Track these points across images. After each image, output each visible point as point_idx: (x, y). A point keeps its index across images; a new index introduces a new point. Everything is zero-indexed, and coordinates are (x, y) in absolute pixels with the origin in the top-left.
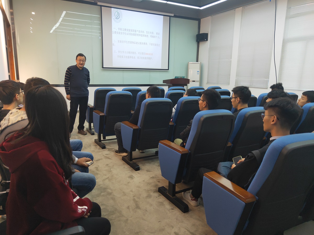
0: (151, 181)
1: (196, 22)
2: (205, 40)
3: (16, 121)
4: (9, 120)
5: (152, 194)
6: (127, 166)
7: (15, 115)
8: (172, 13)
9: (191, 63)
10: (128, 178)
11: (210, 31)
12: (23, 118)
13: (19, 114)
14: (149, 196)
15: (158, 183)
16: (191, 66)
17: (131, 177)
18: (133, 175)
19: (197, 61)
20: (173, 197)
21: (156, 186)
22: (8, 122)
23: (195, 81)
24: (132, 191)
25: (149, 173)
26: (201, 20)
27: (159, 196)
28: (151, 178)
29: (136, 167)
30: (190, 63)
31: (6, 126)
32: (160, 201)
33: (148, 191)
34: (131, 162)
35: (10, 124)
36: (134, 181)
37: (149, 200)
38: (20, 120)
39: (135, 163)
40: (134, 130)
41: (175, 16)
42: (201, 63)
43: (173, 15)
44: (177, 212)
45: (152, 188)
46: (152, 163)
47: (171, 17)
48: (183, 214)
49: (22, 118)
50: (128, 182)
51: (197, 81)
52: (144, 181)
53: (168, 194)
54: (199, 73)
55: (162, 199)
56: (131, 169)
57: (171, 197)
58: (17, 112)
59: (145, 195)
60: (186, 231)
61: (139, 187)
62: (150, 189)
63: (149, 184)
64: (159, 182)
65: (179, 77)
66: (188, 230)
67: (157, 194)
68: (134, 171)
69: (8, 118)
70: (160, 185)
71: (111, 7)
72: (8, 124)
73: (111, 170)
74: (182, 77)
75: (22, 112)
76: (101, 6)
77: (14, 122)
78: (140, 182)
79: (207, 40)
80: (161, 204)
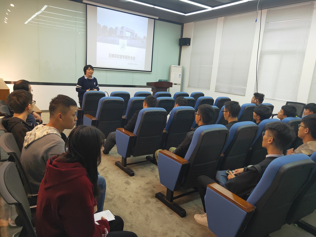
0: (147, 186)
1: (180, 26)
2: (188, 44)
3: (42, 136)
4: (35, 135)
5: (150, 199)
6: (121, 172)
7: (41, 130)
8: (157, 16)
9: (174, 66)
10: (125, 184)
11: (192, 37)
12: (49, 133)
13: (45, 129)
14: (148, 202)
15: (154, 189)
16: (173, 69)
17: (128, 183)
18: (129, 181)
19: (179, 64)
20: (171, 203)
21: (152, 191)
22: (34, 137)
23: (176, 84)
24: (131, 197)
25: (143, 178)
26: (184, 24)
27: (157, 202)
28: (146, 183)
29: (131, 173)
30: (172, 66)
31: (33, 141)
32: (159, 206)
33: (146, 197)
34: (125, 168)
35: (36, 138)
36: (131, 187)
37: (149, 206)
38: (46, 134)
39: (129, 169)
40: (131, 137)
41: (159, 19)
42: (183, 66)
43: (158, 18)
44: (176, 217)
45: (149, 194)
46: (145, 168)
47: (156, 20)
48: (182, 218)
49: (47, 132)
50: (126, 188)
51: (179, 84)
52: (140, 187)
53: (166, 200)
54: (181, 76)
55: (160, 204)
56: (126, 174)
57: (169, 202)
58: (43, 127)
59: (143, 200)
60: (187, 234)
61: (137, 193)
62: (147, 195)
63: (145, 189)
64: (154, 187)
65: (162, 80)
66: (188, 234)
67: (154, 200)
68: (129, 176)
69: (34, 133)
70: (157, 191)
71: (97, 6)
72: (35, 138)
73: (107, 175)
74: (166, 80)
75: (47, 127)
76: (87, 4)
77: (40, 136)
78: (137, 188)
79: (189, 45)
80: (160, 209)
